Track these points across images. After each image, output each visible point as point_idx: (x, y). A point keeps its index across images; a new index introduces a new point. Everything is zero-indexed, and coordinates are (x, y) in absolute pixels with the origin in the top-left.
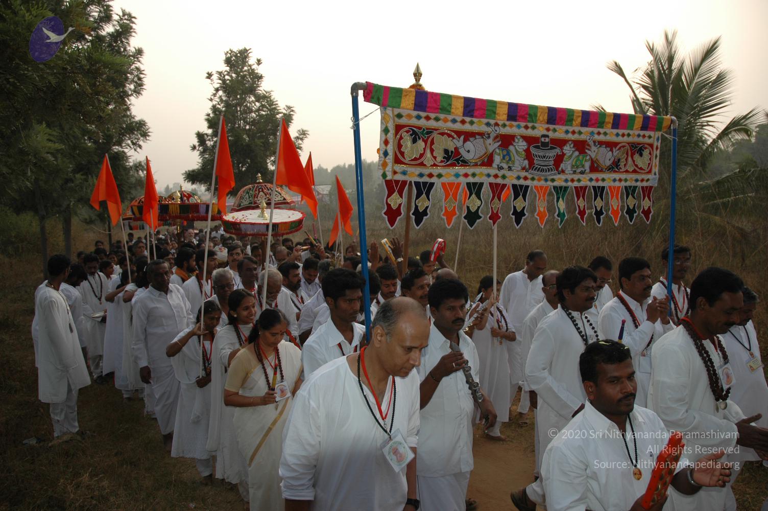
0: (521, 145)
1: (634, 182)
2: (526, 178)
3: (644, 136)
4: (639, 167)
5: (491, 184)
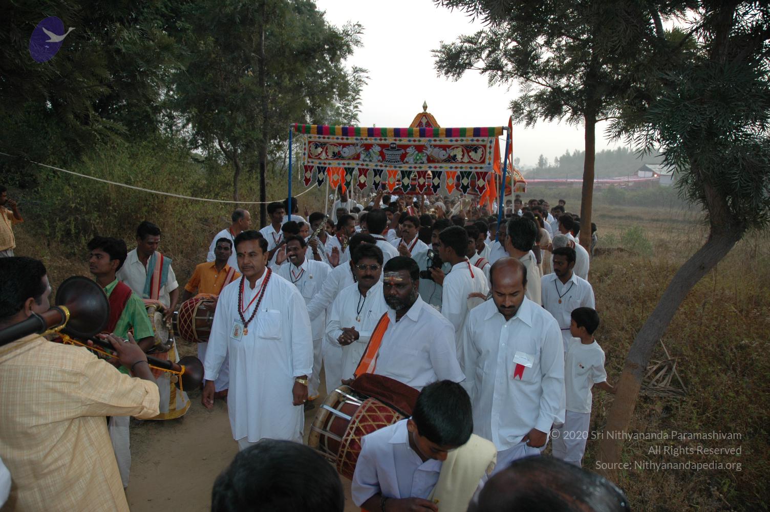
1: (469, 169)
2: (381, 166)
3: (477, 140)
4: (474, 159)
5: (359, 169)
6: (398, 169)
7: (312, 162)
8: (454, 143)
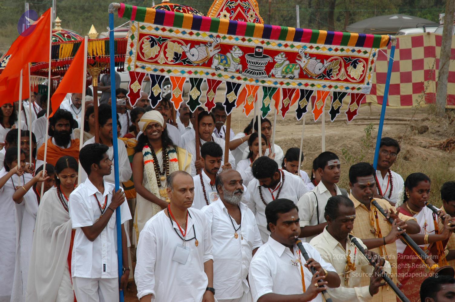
0: (237, 53)
1: (344, 89)
2: (239, 78)
3: (359, 51)
4: (352, 77)
5: (209, 80)
6: (260, 84)
7: (143, 67)
8: (333, 53)
